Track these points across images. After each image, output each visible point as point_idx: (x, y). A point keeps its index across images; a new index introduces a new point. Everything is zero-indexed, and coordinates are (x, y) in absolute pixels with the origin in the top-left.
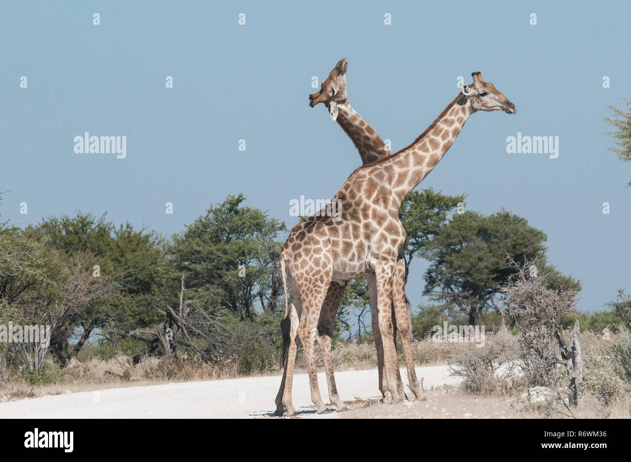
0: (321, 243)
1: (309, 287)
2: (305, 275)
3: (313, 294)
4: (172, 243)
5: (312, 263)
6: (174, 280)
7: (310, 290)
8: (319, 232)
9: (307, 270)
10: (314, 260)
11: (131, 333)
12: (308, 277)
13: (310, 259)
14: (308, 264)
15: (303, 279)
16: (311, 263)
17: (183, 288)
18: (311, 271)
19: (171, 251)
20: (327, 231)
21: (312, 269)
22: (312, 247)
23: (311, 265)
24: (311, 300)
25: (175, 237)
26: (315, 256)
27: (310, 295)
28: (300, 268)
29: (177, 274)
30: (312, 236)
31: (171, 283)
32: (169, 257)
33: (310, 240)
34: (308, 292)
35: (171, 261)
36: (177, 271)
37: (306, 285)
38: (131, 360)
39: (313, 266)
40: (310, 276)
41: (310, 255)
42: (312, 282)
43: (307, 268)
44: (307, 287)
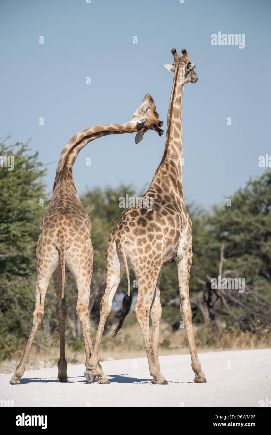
0: (163, 231)
1: (150, 270)
2: (148, 259)
3: (152, 277)
4: (212, 214)
5: (156, 247)
6: (213, 250)
7: (151, 272)
8: (160, 220)
9: (151, 254)
10: (157, 245)
11: (172, 302)
12: (151, 260)
13: (153, 244)
14: (151, 248)
15: (146, 262)
16: (154, 248)
17: (222, 258)
18: (154, 255)
19: (210, 222)
20: (166, 220)
21: (154, 253)
22: (155, 233)
23: (154, 250)
24: (150, 282)
25: (215, 208)
26: (158, 241)
27: (150, 277)
28: (144, 252)
29: (216, 244)
30: (154, 223)
31: (210, 253)
32: (209, 228)
33: (152, 227)
34: (149, 274)
35: (211, 232)
36: (217, 241)
37: (148, 268)
38: (171, 328)
39: (156, 250)
40: (153, 260)
41: (153, 240)
42: (154, 265)
43: (151, 252)
44: (148, 270)
